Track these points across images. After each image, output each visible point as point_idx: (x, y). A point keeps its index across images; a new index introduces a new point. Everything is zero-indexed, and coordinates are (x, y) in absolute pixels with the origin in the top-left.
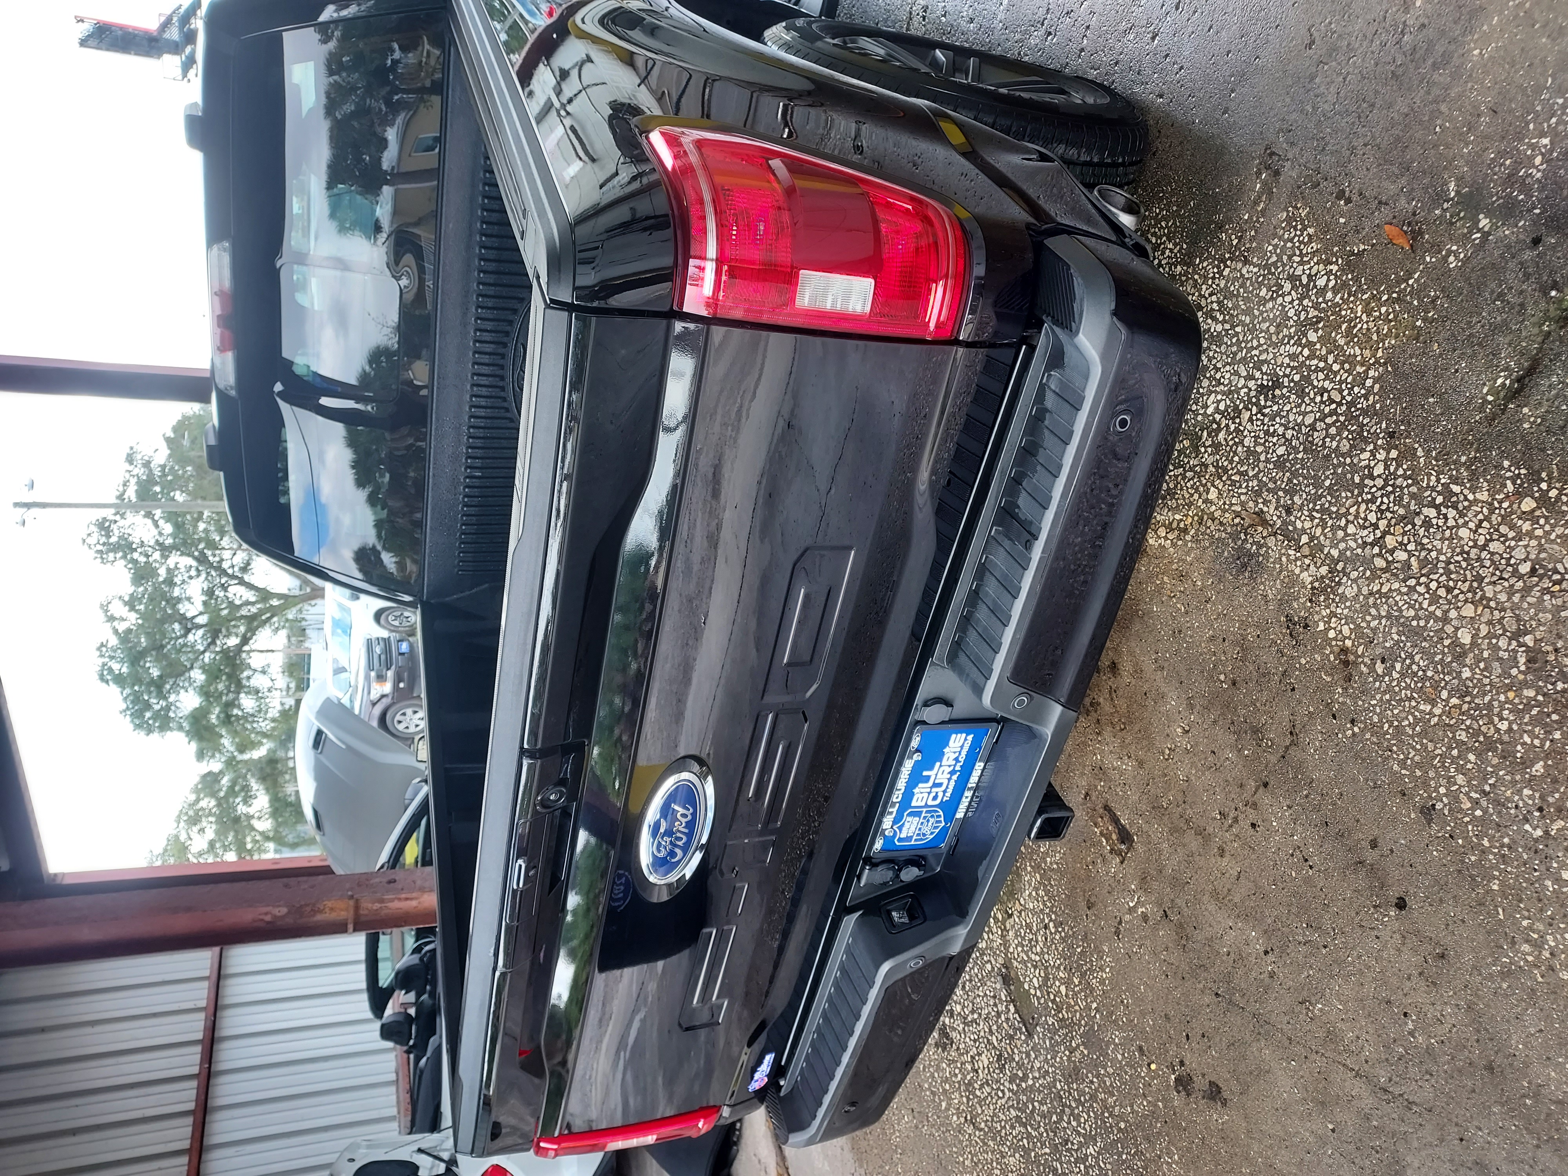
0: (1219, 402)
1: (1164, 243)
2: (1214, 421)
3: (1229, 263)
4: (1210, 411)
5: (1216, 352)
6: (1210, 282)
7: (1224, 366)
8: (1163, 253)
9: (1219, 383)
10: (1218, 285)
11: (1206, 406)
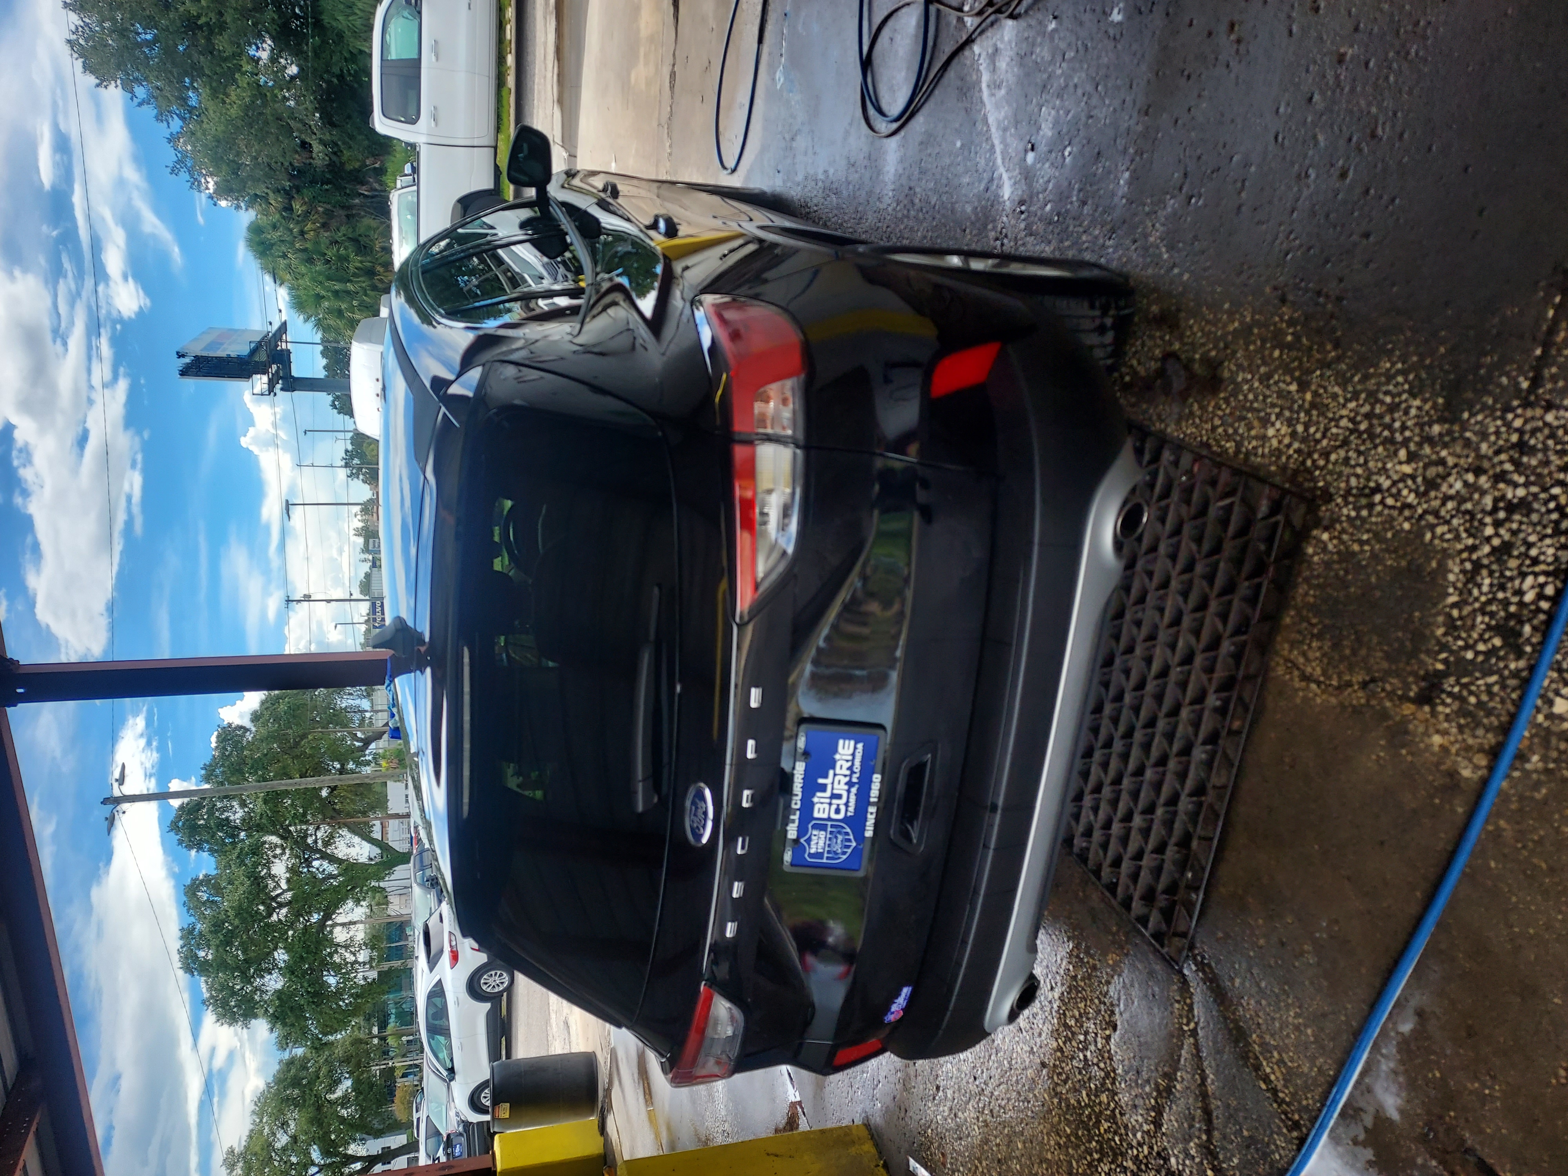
0: (1542, 586)
1: (1406, 401)
2: (1539, 610)
3: (1519, 411)
4: (1529, 597)
5: (1521, 523)
6: (1493, 438)
7: (1541, 540)
8: (1406, 412)
9: (1535, 561)
10: (1507, 441)
11: (1520, 593)
